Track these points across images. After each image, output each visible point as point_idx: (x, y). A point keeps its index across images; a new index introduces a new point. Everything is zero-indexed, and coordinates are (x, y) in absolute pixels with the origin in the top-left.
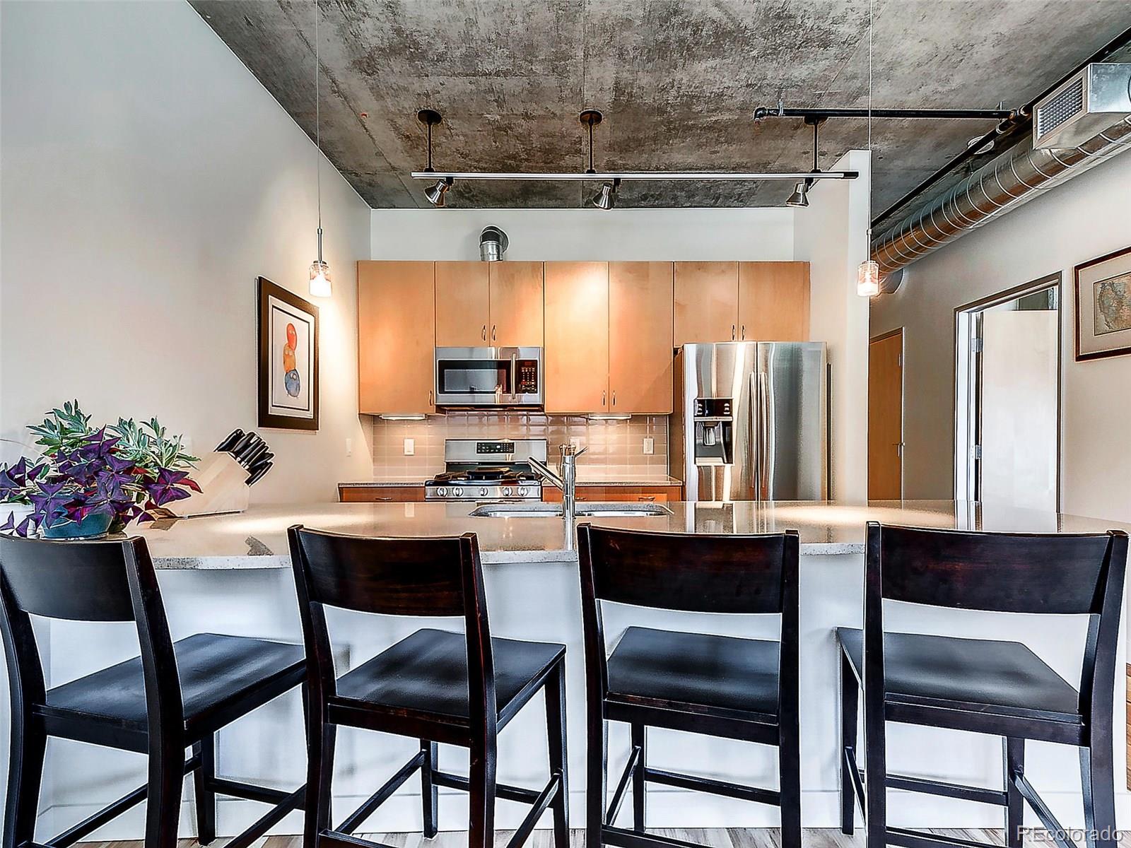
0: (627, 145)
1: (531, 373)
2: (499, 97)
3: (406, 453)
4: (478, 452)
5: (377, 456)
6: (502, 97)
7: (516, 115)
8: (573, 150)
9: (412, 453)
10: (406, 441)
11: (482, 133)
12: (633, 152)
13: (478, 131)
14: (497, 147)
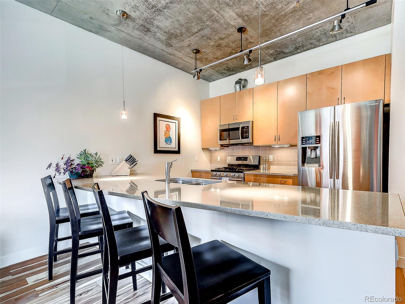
0: (266, 33)
1: (247, 131)
2: (207, 37)
3: (218, 161)
4: (236, 161)
5: (211, 162)
6: (208, 37)
7: (217, 40)
8: (248, 43)
9: (220, 161)
10: (218, 157)
11: (214, 50)
12: (271, 34)
13: (213, 49)
14: (223, 52)
